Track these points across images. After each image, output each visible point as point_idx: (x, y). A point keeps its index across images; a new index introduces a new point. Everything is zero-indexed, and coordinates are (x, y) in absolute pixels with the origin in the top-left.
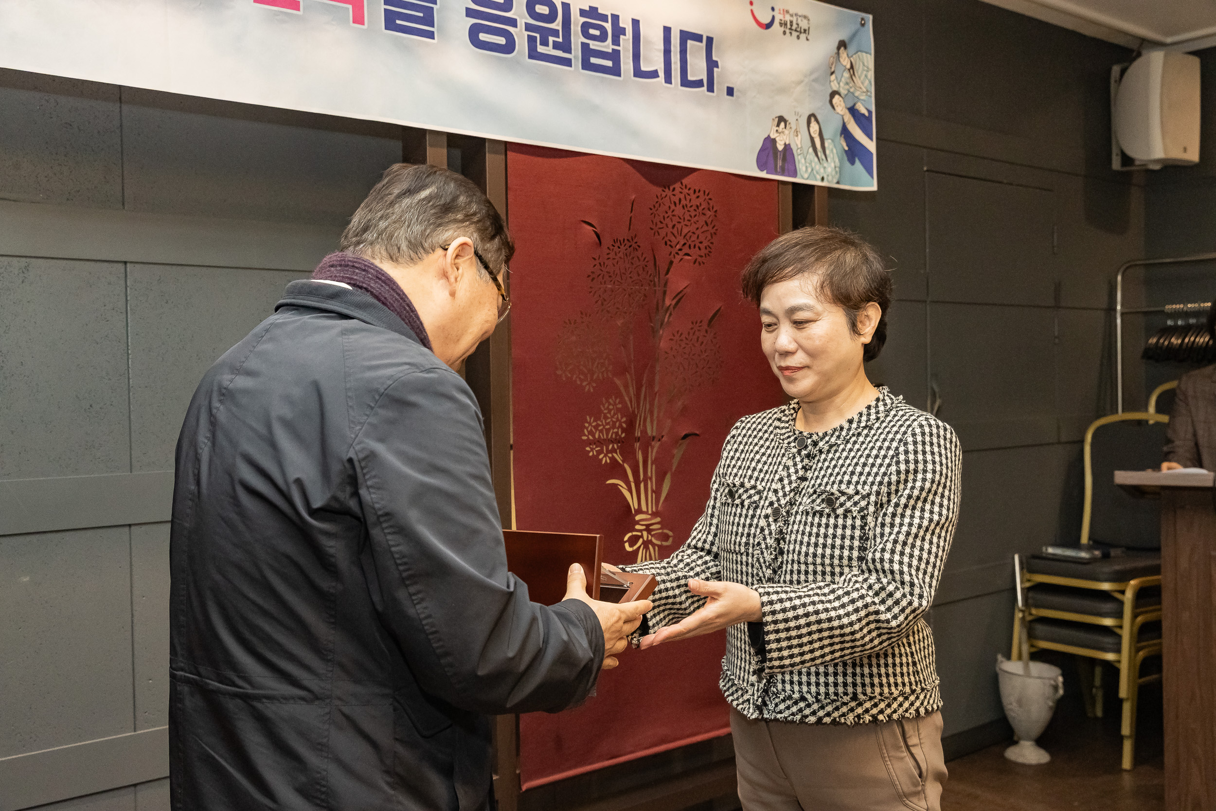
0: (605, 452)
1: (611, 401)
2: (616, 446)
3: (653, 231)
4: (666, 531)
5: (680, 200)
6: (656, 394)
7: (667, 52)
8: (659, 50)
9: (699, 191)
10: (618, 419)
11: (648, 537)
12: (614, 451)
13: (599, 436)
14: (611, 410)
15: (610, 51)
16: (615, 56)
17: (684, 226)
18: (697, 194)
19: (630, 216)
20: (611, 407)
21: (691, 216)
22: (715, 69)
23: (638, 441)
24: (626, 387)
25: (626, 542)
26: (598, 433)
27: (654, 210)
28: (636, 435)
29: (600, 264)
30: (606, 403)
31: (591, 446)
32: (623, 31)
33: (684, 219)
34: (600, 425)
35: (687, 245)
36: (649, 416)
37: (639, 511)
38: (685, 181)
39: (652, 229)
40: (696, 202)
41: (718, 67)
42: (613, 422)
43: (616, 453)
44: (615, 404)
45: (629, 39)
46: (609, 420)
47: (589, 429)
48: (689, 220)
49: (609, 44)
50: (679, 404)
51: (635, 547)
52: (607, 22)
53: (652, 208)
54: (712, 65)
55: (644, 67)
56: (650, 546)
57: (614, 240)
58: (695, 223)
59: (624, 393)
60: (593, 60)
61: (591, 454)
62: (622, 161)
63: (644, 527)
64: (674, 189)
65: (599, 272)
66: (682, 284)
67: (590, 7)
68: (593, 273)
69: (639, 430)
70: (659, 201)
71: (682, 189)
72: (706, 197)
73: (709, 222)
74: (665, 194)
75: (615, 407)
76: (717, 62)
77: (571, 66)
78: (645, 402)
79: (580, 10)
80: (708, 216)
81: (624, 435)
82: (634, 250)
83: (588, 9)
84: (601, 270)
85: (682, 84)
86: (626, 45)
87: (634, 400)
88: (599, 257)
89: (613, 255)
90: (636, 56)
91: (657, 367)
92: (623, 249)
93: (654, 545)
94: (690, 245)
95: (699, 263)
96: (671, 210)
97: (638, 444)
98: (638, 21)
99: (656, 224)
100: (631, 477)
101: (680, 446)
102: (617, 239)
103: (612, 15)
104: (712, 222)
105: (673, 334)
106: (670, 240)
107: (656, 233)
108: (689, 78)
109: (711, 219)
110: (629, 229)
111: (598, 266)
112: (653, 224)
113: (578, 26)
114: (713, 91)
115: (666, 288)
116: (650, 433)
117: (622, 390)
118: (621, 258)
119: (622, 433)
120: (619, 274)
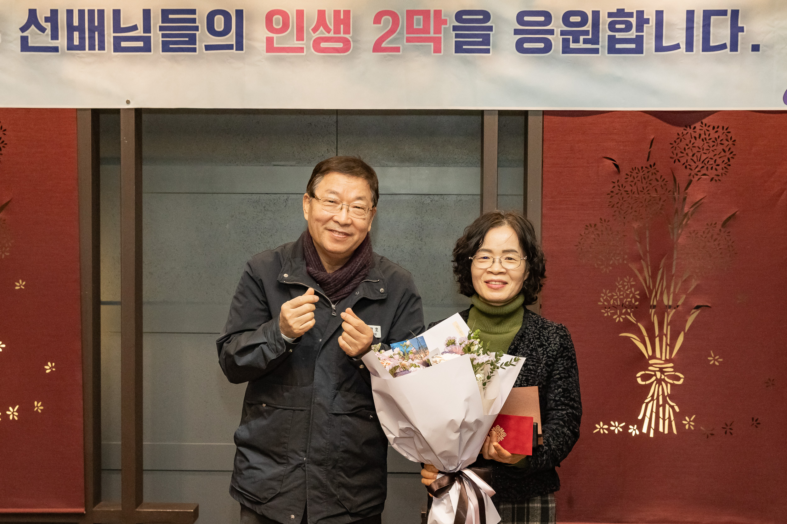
0: (619, 314)
1: (625, 280)
2: (629, 311)
3: (674, 160)
4: (677, 374)
5: (700, 135)
6: (673, 276)
7: (690, 29)
8: (682, 29)
9: (718, 127)
10: (631, 292)
12: (627, 313)
13: (614, 303)
14: (626, 285)
15: (634, 37)
16: (639, 41)
17: (703, 155)
18: (716, 130)
19: (650, 150)
20: (625, 284)
21: (710, 147)
22: (740, 34)
23: (653, 309)
24: (641, 271)
25: (638, 377)
26: (612, 300)
27: (675, 145)
28: (652, 303)
29: (618, 186)
30: (620, 280)
31: (606, 310)
32: (647, 21)
33: (703, 150)
34: (614, 296)
35: (706, 167)
37: (653, 357)
38: (704, 121)
39: (671, 158)
40: (714, 135)
41: (743, 31)
42: (627, 294)
43: (630, 315)
44: (629, 282)
45: (652, 26)
46: (622, 293)
47: (605, 298)
48: (707, 150)
49: (633, 32)
50: (693, 285)
51: (648, 382)
52: (632, 17)
53: (673, 142)
54: (736, 30)
55: (665, 44)
56: (663, 383)
57: (633, 169)
58: (713, 151)
59: (639, 275)
60: (618, 46)
61: (606, 315)
63: (658, 369)
64: (695, 128)
65: (618, 191)
66: (700, 197)
67: (618, 10)
68: (612, 192)
69: (655, 301)
70: (680, 137)
71: (702, 127)
72: (725, 131)
73: (727, 149)
74: (686, 132)
75: (629, 284)
76: (743, 27)
77: (598, 53)
78: (662, 281)
79: (609, 13)
80: (726, 145)
81: (637, 303)
82: (652, 174)
83: (615, 11)
84: (619, 190)
85: (704, 50)
86: (649, 31)
87: (649, 281)
88: (618, 181)
89: (631, 179)
90: (659, 36)
91: (675, 256)
92: (641, 174)
93: (666, 383)
94: (707, 168)
95: (716, 180)
96: (692, 143)
97: (653, 310)
98: (662, 11)
99: (677, 154)
100: (645, 333)
101: (693, 313)
102: (635, 168)
103: (637, 12)
104: (730, 149)
105: (690, 233)
106: (689, 165)
107: (677, 161)
108: (712, 44)
109: (728, 147)
110: (648, 160)
111: (617, 188)
112: (674, 154)
113: (606, 25)
114: (737, 51)
115: (685, 199)
116: (666, 302)
117: (637, 272)
118: (639, 181)
119: (635, 302)
120: (636, 192)
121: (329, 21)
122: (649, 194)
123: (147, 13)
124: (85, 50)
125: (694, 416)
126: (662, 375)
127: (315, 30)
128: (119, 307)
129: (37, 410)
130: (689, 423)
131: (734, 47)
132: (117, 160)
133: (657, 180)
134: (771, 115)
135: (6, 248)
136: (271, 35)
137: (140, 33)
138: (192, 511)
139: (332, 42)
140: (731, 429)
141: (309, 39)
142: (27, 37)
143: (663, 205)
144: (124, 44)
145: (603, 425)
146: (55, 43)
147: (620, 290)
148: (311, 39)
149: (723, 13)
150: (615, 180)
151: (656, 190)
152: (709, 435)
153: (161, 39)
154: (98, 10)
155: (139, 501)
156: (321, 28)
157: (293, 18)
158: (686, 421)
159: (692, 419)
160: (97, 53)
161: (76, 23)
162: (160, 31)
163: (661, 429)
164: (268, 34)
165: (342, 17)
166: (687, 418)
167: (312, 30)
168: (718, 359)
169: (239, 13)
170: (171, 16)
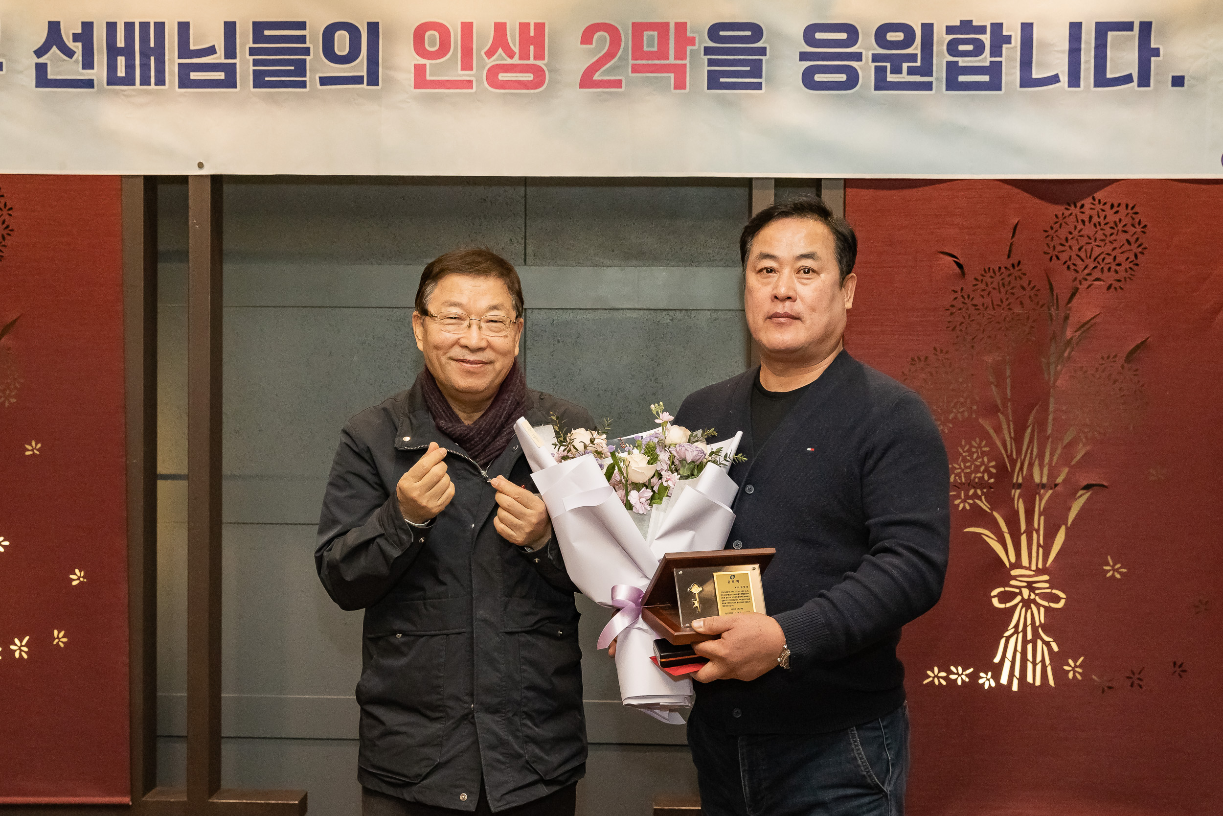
0: (963, 497)
1: (974, 443)
2: (979, 492)
3: (1048, 257)
4: (1054, 591)
5: (1091, 217)
6: (1048, 438)
7: (1074, 53)
8: (1063, 52)
9: (1119, 205)
10: (983, 463)
11: (1030, 595)
12: (976, 496)
14: (974, 453)
15: (987, 64)
16: (995, 70)
17: (1096, 249)
18: (1115, 209)
19: (1012, 241)
20: (974, 450)
21: (1106, 236)
22: (1153, 59)
23: (1018, 488)
24: (998, 429)
25: (994, 597)
27: (1051, 232)
28: (1015, 481)
29: (963, 296)
32: (1008, 39)
33: (1095, 240)
34: (959, 468)
35: (1100, 267)
36: (1037, 463)
37: (1018, 565)
38: (1098, 195)
39: (1045, 253)
40: (1112, 218)
41: (1158, 55)
42: (976, 466)
43: (981, 500)
44: (979, 447)
45: (1016, 47)
46: (968, 464)
48: (1102, 240)
49: (986, 57)
50: (1081, 452)
51: (1009, 605)
52: (985, 33)
53: (1048, 229)
54: (1147, 53)
55: (1036, 75)
56: (1033, 606)
57: (985, 270)
58: (1111, 242)
59: (994, 436)
60: (962, 78)
62: (998, 182)
63: (1025, 584)
64: (1082, 206)
65: (961, 305)
66: (1090, 314)
67: (961, 21)
68: (952, 306)
69: (1020, 475)
70: (1060, 221)
71: (1094, 204)
72: (1129, 211)
73: (1132, 240)
74: (1069, 212)
75: (979, 450)
76: (1158, 49)
77: (931, 89)
78: (1031, 446)
79: (947, 27)
80: (1131, 233)
81: (992, 480)
82: (1016, 279)
83: (958, 24)
84: (964, 303)
85: (1096, 85)
86: (1011, 54)
87: (1011, 444)
88: (962, 289)
89: (983, 286)
90: (1026, 63)
91: (1052, 407)
92: (998, 278)
93: (1038, 606)
94: (1102, 268)
95: (1115, 288)
96: (1078, 229)
97: (1018, 491)
98: (1031, 24)
99: (1054, 247)
100: (1004, 528)
101: (1081, 496)
102: (989, 268)
103: (992, 24)
104: (1137, 239)
105: (1075, 371)
106: (1074, 265)
107: (1054, 257)
108: (1109, 75)
109: (1136, 236)
110: (1009, 256)
111: (960, 299)
112: (1049, 247)
113: (943, 45)
114: (1148, 85)
115: (1067, 318)
116: (1037, 480)
117: (992, 432)
118: (994, 289)
119: (989, 479)
120: (990, 306)
121: (512, 41)
122: (1010, 309)
123: (230, 28)
124: (134, 84)
125: (1082, 659)
126: (1032, 594)
127: (490, 53)
128: (185, 483)
129: (58, 643)
130: (1073, 669)
131: (1144, 80)
132: (183, 255)
133: (1023, 288)
134: (1203, 186)
135: (11, 391)
136: (422, 61)
137: (220, 58)
138: (297, 802)
139: (515, 72)
140: (1139, 679)
141: (481, 67)
142: (46, 64)
143: (1032, 327)
144: (194, 76)
145: (939, 672)
146: (88, 74)
147: (965, 460)
148: (484, 68)
149: (1127, 26)
150: (958, 289)
151: (1021, 303)
152: (1106, 688)
153: (252, 68)
154: (155, 23)
155: (214, 785)
156: (500, 51)
157: (456, 35)
158: (1070, 666)
159: (1078, 664)
160: (153, 89)
161: (121, 43)
162: (250, 55)
163: (1030, 679)
164: (418, 60)
165: (532, 34)
166: (1071, 662)
167: (485, 53)
168: (1120, 568)
169: (373, 28)
170: (267, 33)
